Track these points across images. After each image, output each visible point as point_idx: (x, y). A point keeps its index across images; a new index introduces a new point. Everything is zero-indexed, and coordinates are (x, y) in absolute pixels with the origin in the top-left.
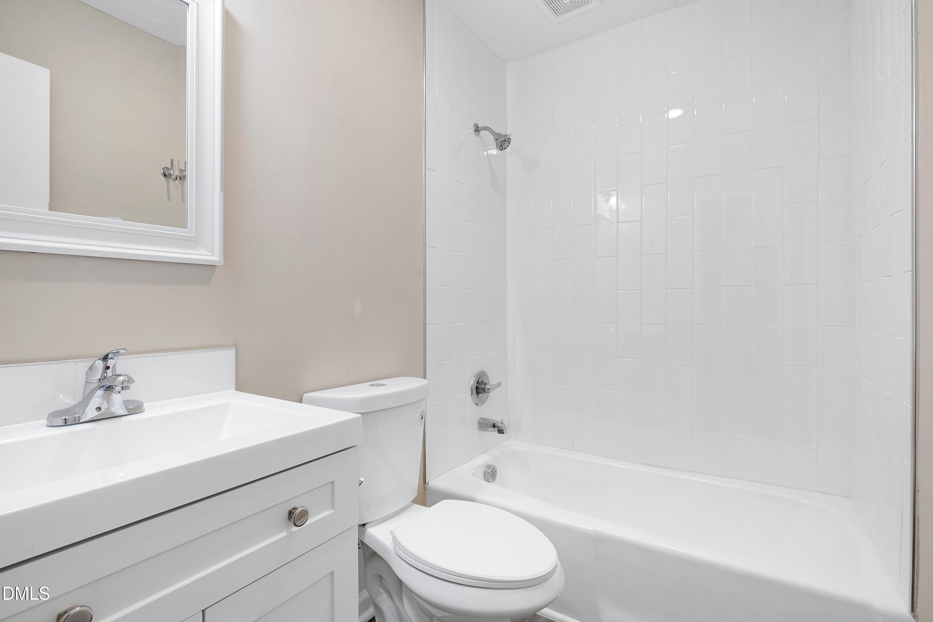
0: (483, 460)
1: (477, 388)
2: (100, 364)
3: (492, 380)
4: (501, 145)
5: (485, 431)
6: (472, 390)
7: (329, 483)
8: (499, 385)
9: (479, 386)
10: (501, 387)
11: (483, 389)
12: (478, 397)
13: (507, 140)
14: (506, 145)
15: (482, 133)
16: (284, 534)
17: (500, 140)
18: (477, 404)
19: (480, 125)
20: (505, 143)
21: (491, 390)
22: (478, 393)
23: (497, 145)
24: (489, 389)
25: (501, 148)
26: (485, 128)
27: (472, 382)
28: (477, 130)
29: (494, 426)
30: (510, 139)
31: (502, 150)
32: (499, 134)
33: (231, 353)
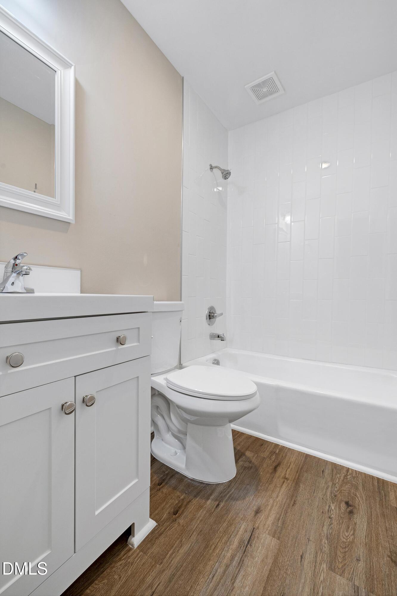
0: (212, 356)
1: (209, 315)
2: (13, 262)
3: (218, 312)
4: (225, 176)
5: (214, 340)
6: (206, 317)
7: (136, 328)
8: (222, 314)
9: (211, 315)
10: (222, 316)
11: (213, 316)
12: (210, 321)
13: (229, 173)
14: (228, 177)
15: (214, 170)
16: (114, 349)
17: (225, 173)
18: (209, 324)
19: (213, 166)
20: (228, 175)
21: (217, 317)
22: (210, 318)
23: (223, 176)
24: (216, 316)
25: (225, 178)
26: (216, 167)
27: (206, 312)
28: (212, 168)
29: (218, 337)
30: (230, 173)
31: (225, 179)
32: (224, 170)
33: (79, 272)
